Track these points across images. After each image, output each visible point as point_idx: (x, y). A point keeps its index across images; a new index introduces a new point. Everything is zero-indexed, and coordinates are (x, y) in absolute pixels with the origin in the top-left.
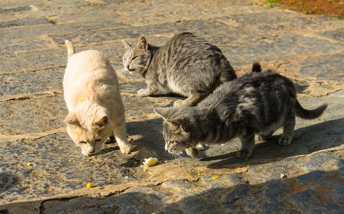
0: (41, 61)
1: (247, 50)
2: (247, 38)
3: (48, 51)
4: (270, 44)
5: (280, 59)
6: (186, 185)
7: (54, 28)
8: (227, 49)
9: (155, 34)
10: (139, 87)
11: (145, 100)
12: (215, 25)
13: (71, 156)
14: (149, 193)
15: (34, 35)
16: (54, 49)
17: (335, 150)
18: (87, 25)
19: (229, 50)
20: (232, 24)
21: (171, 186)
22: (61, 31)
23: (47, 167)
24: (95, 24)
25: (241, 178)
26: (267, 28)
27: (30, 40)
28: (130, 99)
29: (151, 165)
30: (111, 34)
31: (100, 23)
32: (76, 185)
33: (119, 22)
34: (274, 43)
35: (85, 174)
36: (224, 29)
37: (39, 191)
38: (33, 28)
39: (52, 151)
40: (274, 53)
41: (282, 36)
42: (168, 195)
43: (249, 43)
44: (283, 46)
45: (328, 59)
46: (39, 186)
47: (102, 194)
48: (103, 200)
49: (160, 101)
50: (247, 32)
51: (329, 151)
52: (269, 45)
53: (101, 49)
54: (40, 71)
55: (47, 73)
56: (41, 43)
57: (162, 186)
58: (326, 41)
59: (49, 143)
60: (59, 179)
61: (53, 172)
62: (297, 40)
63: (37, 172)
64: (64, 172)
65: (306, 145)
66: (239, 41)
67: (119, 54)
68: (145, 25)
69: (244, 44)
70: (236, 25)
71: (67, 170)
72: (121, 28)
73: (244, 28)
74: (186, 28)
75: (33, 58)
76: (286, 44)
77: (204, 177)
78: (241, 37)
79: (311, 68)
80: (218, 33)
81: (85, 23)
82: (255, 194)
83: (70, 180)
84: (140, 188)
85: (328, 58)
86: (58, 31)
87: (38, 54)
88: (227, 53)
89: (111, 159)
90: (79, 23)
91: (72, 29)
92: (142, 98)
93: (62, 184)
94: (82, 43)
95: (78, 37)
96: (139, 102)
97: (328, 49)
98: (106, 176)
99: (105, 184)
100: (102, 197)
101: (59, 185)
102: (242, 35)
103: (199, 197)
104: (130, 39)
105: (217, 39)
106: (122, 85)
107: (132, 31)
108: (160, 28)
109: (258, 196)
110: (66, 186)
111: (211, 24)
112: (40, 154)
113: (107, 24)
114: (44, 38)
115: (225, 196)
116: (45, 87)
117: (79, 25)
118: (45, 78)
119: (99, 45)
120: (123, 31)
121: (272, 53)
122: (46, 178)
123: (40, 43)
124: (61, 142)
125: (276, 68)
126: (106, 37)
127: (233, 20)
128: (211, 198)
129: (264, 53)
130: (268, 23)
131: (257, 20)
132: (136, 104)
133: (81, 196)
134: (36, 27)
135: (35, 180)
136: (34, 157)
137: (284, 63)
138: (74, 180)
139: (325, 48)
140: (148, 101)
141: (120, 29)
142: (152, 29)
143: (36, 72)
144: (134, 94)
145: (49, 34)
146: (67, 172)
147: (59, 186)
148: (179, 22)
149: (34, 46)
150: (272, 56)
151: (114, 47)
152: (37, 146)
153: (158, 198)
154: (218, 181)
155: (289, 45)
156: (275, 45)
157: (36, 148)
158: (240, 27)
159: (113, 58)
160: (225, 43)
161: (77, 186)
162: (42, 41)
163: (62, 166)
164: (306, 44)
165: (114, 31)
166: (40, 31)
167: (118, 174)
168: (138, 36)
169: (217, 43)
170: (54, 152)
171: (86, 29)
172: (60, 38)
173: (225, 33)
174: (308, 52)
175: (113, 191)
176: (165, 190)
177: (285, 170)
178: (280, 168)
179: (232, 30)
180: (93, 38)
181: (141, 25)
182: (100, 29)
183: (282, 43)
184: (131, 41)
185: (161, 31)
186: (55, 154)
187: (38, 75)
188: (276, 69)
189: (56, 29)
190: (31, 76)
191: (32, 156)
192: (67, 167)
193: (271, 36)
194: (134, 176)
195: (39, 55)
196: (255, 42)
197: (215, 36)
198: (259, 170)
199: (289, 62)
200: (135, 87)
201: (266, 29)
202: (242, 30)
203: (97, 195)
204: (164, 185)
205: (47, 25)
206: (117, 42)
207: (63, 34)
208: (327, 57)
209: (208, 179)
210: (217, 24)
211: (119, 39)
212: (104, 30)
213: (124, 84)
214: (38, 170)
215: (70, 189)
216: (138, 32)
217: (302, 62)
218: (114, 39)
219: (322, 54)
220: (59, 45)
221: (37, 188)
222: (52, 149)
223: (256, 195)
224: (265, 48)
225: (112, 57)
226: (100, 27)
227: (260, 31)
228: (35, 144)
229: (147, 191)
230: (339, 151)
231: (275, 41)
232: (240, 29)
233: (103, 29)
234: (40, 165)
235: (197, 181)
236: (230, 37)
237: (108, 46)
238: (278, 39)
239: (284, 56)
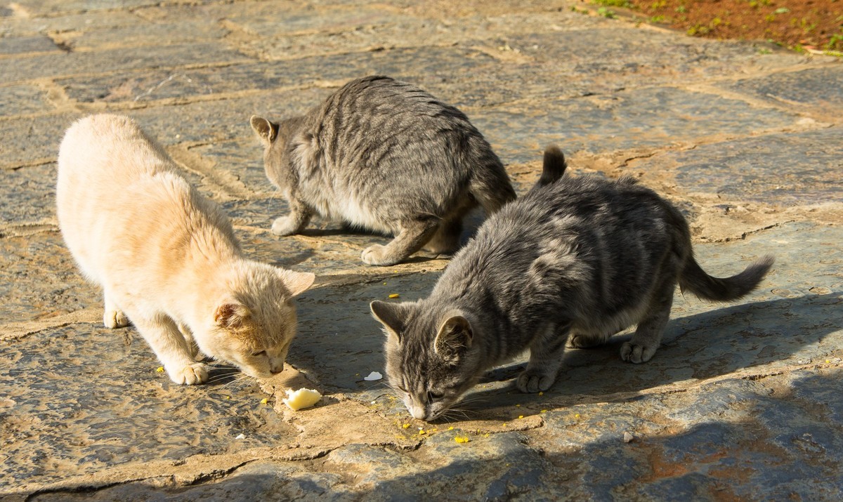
0: (33, 142)
1: (547, 122)
2: (548, 94)
3: (52, 120)
4: (604, 109)
5: (627, 147)
6: (388, 458)
7: (67, 61)
8: (497, 119)
9: (318, 79)
10: (276, 211)
11: (290, 244)
12: (467, 59)
13: (104, 381)
14: (296, 476)
15: (17, 78)
16: (66, 114)
17: (760, 376)
18: (149, 55)
19: (502, 123)
20: (511, 57)
21: (351, 460)
22: (85, 70)
23: (43, 408)
24: (172, 52)
25: (525, 443)
26: (597, 69)
27: (8, 90)
28: (255, 240)
29: (304, 408)
30: (210, 79)
31: (182, 50)
32: (115, 455)
33: (229, 48)
34: (613, 106)
35: (137, 426)
36: (489, 69)
37: (21, 468)
38: (17, 61)
39: (57, 368)
40: (613, 130)
41: (635, 88)
42: (343, 483)
43: (551, 106)
44: (635, 114)
45: (745, 149)
46: (22, 456)
47: (180, 477)
48: (181, 494)
49: (328, 247)
50: (549, 78)
51: (744, 378)
52: (601, 111)
53: (184, 115)
54: (30, 169)
55: (48, 173)
56: (36, 97)
57: (329, 459)
58: (742, 103)
59: (48, 349)
60: (73, 439)
61: (58, 421)
62: (671, 100)
63: (19, 420)
64: (84, 422)
65: (687, 361)
66: (527, 100)
67: (229, 128)
68: (294, 57)
69: (538, 109)
70: (521, 60)
71: (93, 417)
72: (236, 65)
73: (539, 67)
74: (398, 66)
75: (13, 137)
76: (644, 111)
77: (434, 438)
78: (532, 91)
79: (704, 170)
80: (475, 80)
81: (145, 49)
82: (560, 482)
83: (100, 442)
84: (273, 464)
85: (746, 146)
86: (78, 69)
87: (27, 126)
88: (496, 130)
89: (203, 391)
90: (130, 51)
91: (113, 65)
92: (284, 238)
93: (78, 452)
94: (138, 101)
95: (128, 84)
96: (275, 249)
97: (748, 122)
98: (190, 434)
99: (186, 452)
100: (179, 486)
101: (71, 454)
102: (534, 86)
103: (419, 488)
104: (257, 91)
105: (473, 96)
106: (234, 204)
107: (263, 73)
108: (331, 64)
109: (567, 489)
110: (89, 456)
111: (458, 56)
112: (25, 375)
113: (201, 54)
114: (42, 86)
115: (484, 485)
116: (42, 207)
117: (130, 54)
118: (43, 187)
119: (180, 104)
120: (240, 71)
121: (608, 130)
122: (41, 436)
123: (33, 98)
124: (79, 347)
126: (196, 85)
127: (512, 48)
128: (449, 491)
129: (588, 130)
130: (599, 57)
131: (574, 49)
132: (268, 253)
133: (125, 483)
134: (22, 59)
135: (13, 440)
136: (12, 383)
137: (636, 158)
138: (110, 443)
139: (740, 122)
140: (298, 247)
141: (231, 67)
142: (313, 68)
143: (22, 170)
144: (265, 227)
145: (54, 77)
146: (94, 422)
147: (71, 458)
148: (380, 50)
149: (17, 105)
150: (609, 138)
151: (217, 110)
152: (19, 357)
153: (318, 488)
154: (468, 448)
155: (651, 111)
156: (615, 111)
157: (16, 361)
158: (531, 65)
159: (215, 138)
160: (492, 105)
161: (117, 459)
162: (37, 92)
163: (79, 405)
164: (694, 110)
165: (218, 71)
166: (33, 67)
167: (220, 430)
168: (278, 84)
169: (472, 106)
170: (60, 371)
171: (149, 64)
172: (82, 87)
173: (493, 79)
174: (696, 129)
175: (206, 471)
176: (335, 469)
177: (634, 423)
178: (623, 418)
179: (511, 72)
180: (165, 87)
181: (285, 56)
182: (182, 64)
183: (634, 108)
184: (258, 96)
185: (334, 72)
186: (63, 377)
187: (25, 178)
188: (616, 172)
189: (74, 65)
190: (8, 181)
191: (7, 382)
192: (92, 410)
193: (607, 89)
194: (260, 433)
195: (29, 128)
196: (567, 103)
197: (468, 86)
198: (572, 421)
199: (650, 156)
200: (266, 211)
201: (594, 71)
202: (534, 73)
203: (167, 480)
204: (334, 458)
205: (51, 53)
206: (224, 99)
207: (89, 77)
208: (745, 143)
209: (445, 444)
210: (473, 56)
211: (229, 90)
212: (193, 68)
213: (240, 202)
214: (19, 417)
215: (100, 464)
216: (276, 74)
217: (683, 156)
218: (218, 91)
219: (733, 136)
220: (80, 104)
221: (18, 460)
222: (57, 363)
223: (562, 485)
224: (591, 119)
225: (212, 136)
226: (182, 61)
227: (581, 76)
228: (15, 350)
229: (291, 471)
230: (768, 378)
231: (615, 103)
232: (530, 70)
233: (190, 66)
234: (27, 403)
235: (417, 447)
236: (505, 90)
237: (202, 107)
238: (623, 97)
239: (639, 138)
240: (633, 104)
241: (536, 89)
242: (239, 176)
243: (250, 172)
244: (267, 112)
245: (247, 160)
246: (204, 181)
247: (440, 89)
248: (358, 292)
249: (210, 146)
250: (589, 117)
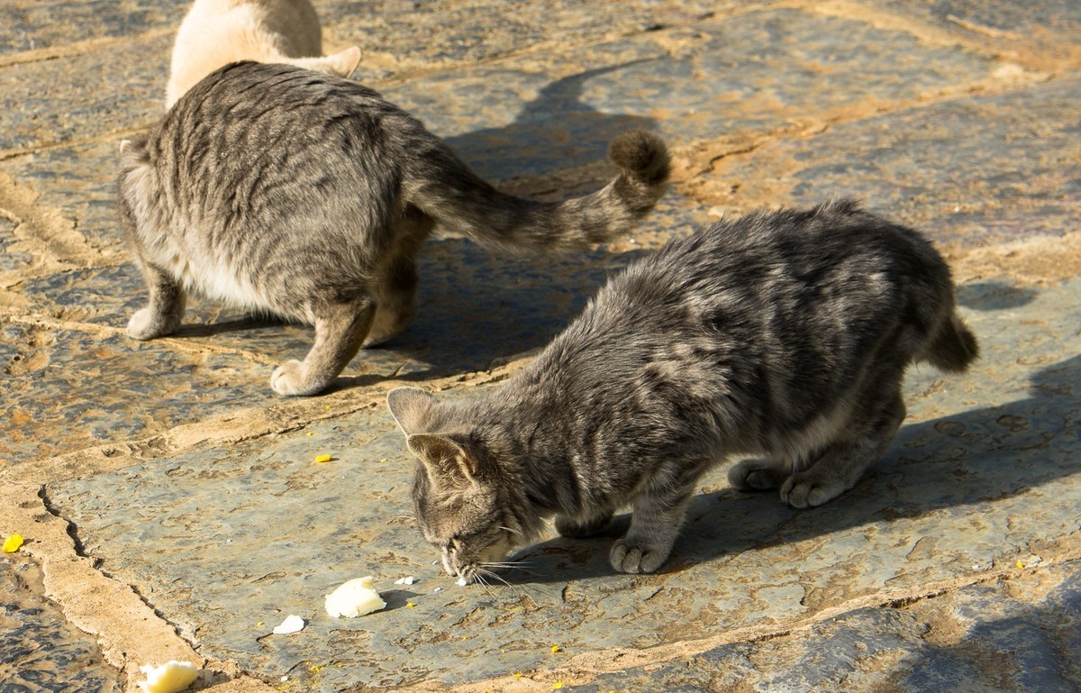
2: (587, 30)
4: (679, 57)
5: (712, 134)
8: (503, 85)
11: (157, 356)
17: (909, 601)
19: (510, 92)
28: (101, 350)
34: (694, 51)
40: (692, 99)
41: (731, 11)
44: (729, 65)
45: (908, 130)
49: (219, 360)
51: (883, 606)
52: (673, 61)
58: (905, 35)
62: (789, 33)
65: (794, 572)
66: (551, 43)
67: (60, 120)
69: (569, 62)
76: (745, 57)
78: (562, 24)
79: (838, 176)
85: (909, 124)
88: (501, 107)
89: (10, 666)
92: (148, 344)
96: (133, 368)
97: (913, 75)
102: (564, 13)
104: (109, 39)
105: (463, 39)
106: (66, 278)
121: (685, 99)
125: (697, 180)
129: (651, 100)
132: (121, 377)
137: (729, 154)
139: (901, 74)
140: (169, 363)
144: (117, 325)
150: (686, 115)
151: (42, 82)
155: (756, 58)
156: (697, 60)
160: (495, 56)
164: (826, 53)
168: (143, 24)
169: (461, 59)
174: (829, 92)
183: (728, 52)
184: (111, 50)
188: (695, 185)
193: (684, 15)
196: (617, 48)
197: (456, 16)
199: (751, 149)
200: (119, 290)
206: (53, 58)
208: (907, 119)
211: (62, 40)
213: (77, 275)
217: (806, 148)
218: (45, 44)
219: (889, 103)
224: (657, 78)
225: (35, 137)
230: (922, 603)
231: (697, 43)
236: (518, 24)
237: (18, 78)
238: (710, 33)
239: (735, 113)
240: (726, 45)
241: (568, 18)
242: (75, 220)
243: (93, 209)
244: (124, 84)
245: (90, 185)
246: (20, 233)
247: (410, 25)
248: (266, 453)
249: (30, 158)
250: (654, 73)
